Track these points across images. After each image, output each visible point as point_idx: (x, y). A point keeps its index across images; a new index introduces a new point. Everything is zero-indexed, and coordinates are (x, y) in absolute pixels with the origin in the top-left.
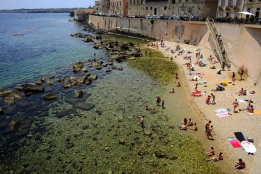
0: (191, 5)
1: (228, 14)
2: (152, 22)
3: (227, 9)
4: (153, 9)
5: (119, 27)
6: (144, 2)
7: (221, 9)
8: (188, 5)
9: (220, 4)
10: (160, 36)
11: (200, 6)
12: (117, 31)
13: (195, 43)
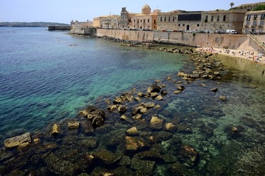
0: (222, 24)
1: (253, 30)
2: (194, 35)
3: (252, 27)
4: (186, 26)
5: (156, 39)
6: (176, 21)
7: (247, 27)
8: (219, 24)
9: (245, 24)
10: (201, 44)
11: (230, 24)
12: (155, 42)
13: (234, 48)
